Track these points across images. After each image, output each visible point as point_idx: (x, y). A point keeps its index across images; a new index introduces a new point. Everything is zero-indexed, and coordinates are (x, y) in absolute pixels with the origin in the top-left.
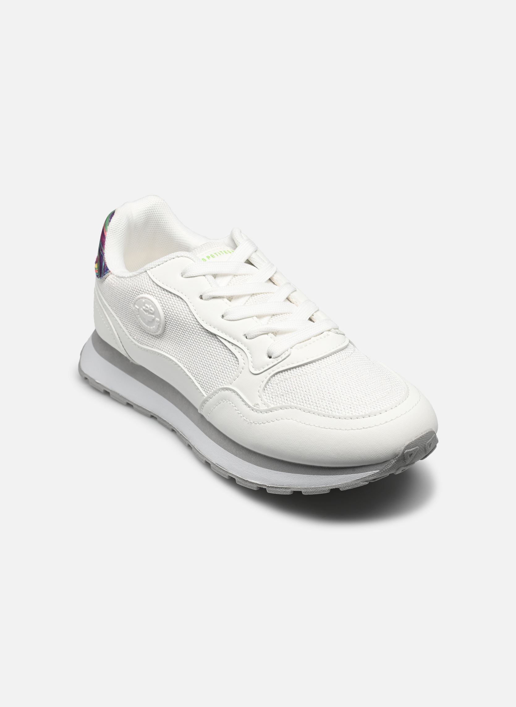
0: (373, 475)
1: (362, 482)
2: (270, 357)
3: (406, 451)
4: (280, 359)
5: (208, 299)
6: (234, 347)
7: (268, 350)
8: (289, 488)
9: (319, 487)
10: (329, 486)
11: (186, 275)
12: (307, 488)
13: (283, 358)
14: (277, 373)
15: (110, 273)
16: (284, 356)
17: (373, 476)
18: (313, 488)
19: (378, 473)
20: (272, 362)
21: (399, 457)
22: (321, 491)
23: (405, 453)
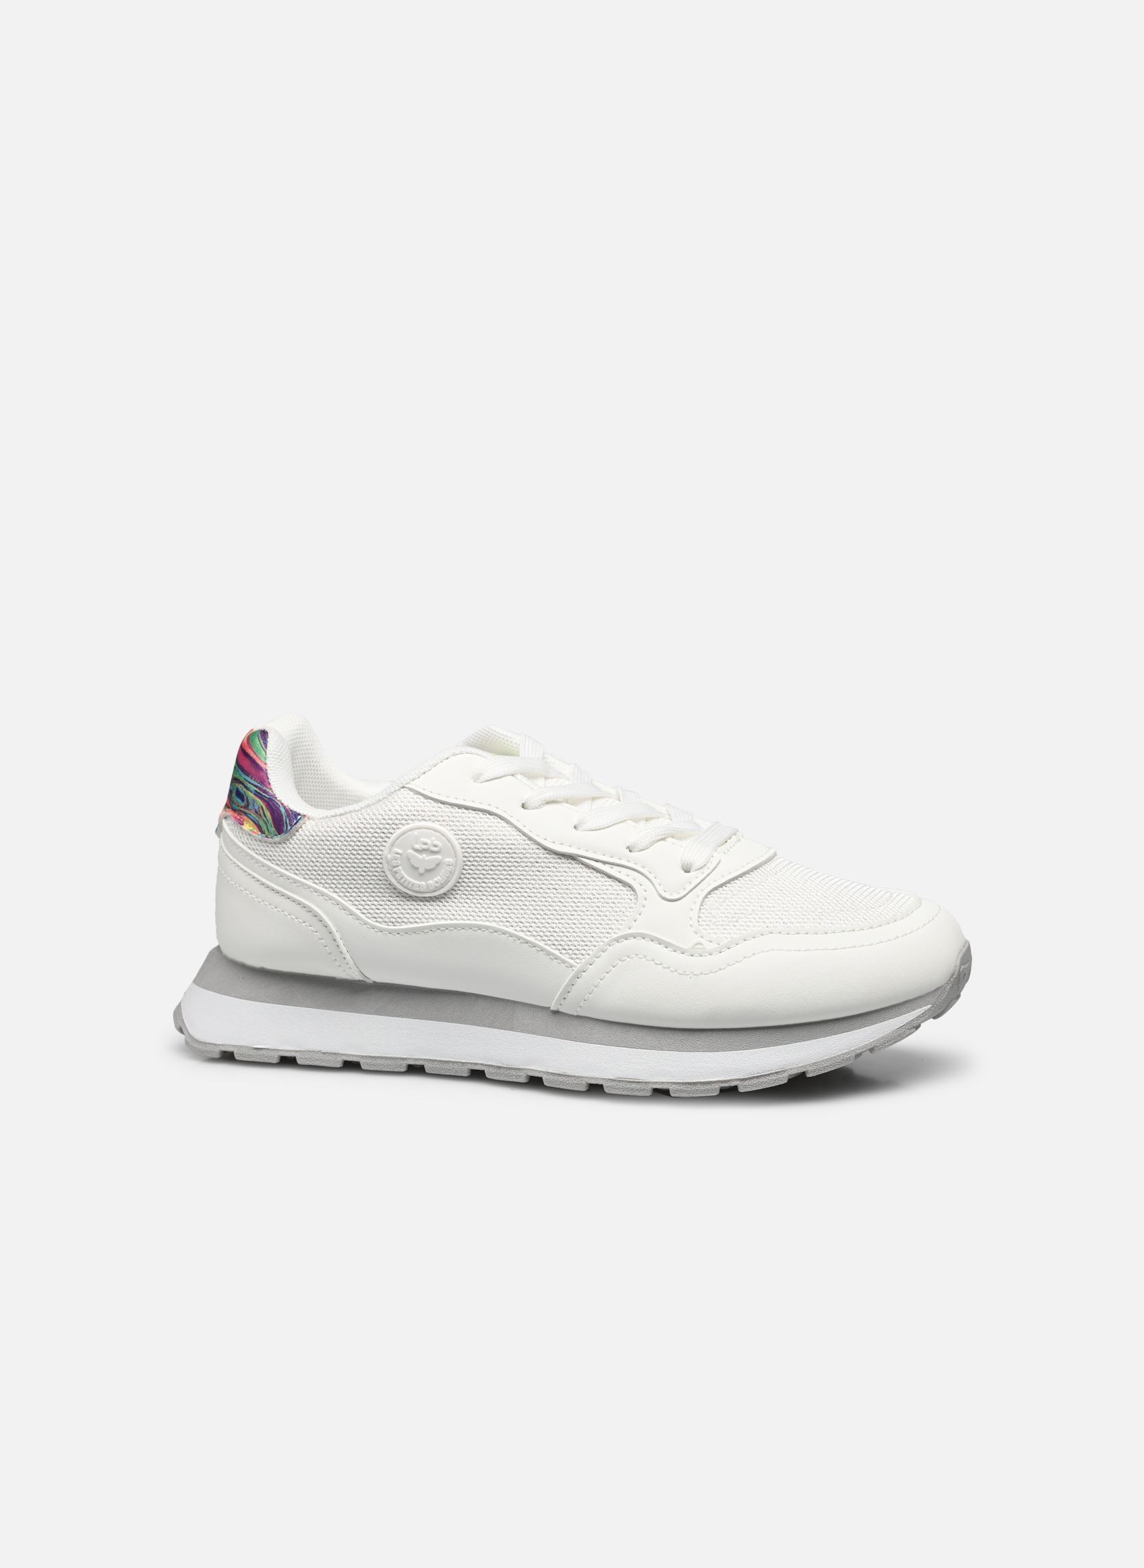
0: (922, 1014)
1: (908, 1029)
2: (687, 871)
3: (963, 967)
4: (706, 871)
5: (539, 806)
6: (616, 868)
7: (682, 861)
8: (784, 1071)
9: (838, 1056)
10: (856, 1049)
11: (482, 779)
12: (816, 1063)
13: (711, 869)
14: (709, 893)
15: (306, 818)
16: (711, 866)
17: (924, 1016)
18: (827, 1060)
19: (929, 1009)
20: (694, 877)
21: (956, 978)
22: (843, 1060)
23: (961, 970)
